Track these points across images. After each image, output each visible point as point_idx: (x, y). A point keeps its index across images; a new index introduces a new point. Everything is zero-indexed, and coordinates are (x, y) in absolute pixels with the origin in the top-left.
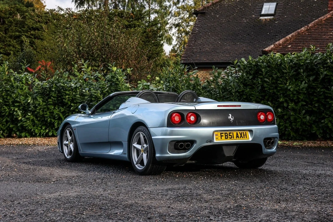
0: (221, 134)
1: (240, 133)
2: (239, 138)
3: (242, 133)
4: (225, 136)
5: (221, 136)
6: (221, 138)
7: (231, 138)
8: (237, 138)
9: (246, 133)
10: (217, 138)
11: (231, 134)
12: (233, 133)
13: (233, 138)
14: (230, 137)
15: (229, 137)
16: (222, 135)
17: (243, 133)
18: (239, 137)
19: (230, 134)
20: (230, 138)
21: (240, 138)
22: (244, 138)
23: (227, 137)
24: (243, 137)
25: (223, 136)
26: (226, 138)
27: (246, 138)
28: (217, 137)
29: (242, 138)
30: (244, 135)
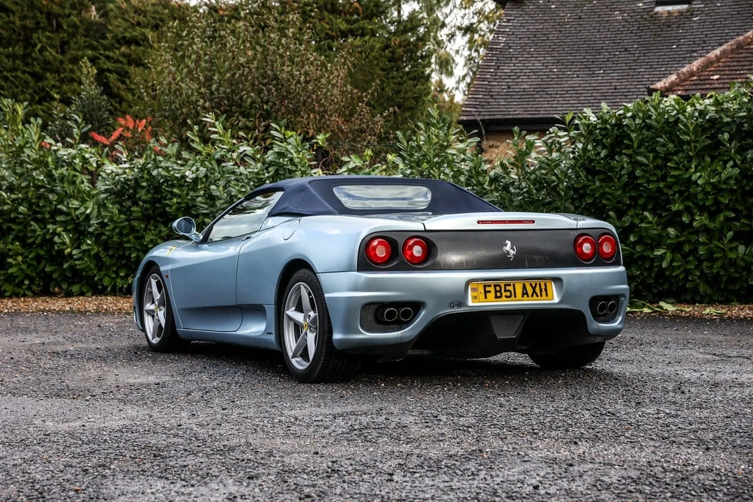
0: (485, 286)
1: (531, 285)
2: (528, 296)
3: (536, 284)
4: (496, 292)
5: (486, 292)
6: (486, 298)
7: (510, 297)
8: (523, 297)
9: (545, 284)
10: (475, 298)
11: (511, 288)
12: (514, 285)
13: (515, 296)
14: (508, 294)
15: (504, 294)
16: (487, 289)
17: (540, 284)
18: (530, 293)
19: (508, 288)
20: (506, 297)
21: (532, 296)
22: (541, 296)
23: (499, 294)
24: (539, 293)
25: (490, 292)
26: (496, 297)
27: (547, 295)
28: (476, 294)
29: (537, 296)
30: (541, 290)
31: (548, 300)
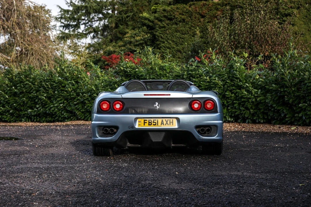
0: (144, 120)
1: (166, 120)
2: (164, 125)
3: (168, 120)
4: (149, 122)
5: (144, 123)
6: (144, 125)
7: (155, 125)
8: (161, 125)
9: (173, 120)
10: (139, 125)
11: (156, 121)
12: (158, 120)
13: (158, 125)
14: (155, 124)
15: (153, 123)
17: (170, 120)
20: (154, 125)
21: (166, 125)
22: (170, 125)
23: (150, 124)
25: (146, 123)
26: (149, 125)
27: (173, 125)
28: (140, 123)
29: (168, 125)
30: (170, 123)
31: (173, 126)
